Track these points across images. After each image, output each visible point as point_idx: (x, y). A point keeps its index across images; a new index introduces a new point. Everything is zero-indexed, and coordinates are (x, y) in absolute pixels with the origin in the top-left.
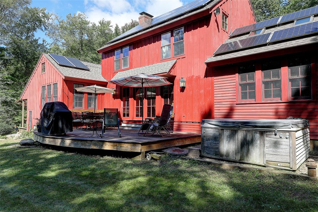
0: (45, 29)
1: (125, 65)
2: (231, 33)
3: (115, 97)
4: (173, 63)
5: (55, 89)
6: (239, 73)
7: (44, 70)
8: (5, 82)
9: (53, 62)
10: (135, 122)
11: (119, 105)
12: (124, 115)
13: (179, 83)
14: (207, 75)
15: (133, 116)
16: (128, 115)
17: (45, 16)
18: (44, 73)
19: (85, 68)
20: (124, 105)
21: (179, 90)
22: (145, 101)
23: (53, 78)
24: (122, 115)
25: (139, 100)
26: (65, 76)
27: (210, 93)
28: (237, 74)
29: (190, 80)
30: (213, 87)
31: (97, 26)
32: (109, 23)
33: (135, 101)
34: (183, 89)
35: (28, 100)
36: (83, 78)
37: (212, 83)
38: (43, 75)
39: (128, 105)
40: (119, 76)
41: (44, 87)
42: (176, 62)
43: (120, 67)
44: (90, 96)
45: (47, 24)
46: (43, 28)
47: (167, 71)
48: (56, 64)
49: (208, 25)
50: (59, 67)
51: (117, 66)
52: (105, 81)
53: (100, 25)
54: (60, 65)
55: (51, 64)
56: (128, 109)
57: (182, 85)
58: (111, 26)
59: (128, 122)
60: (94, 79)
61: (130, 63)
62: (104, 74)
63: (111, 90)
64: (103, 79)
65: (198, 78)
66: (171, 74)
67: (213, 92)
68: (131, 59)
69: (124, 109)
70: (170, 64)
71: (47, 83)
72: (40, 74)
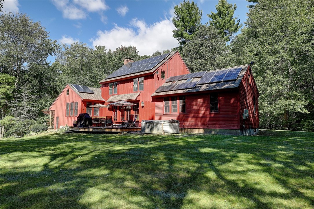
0: (55, 54)
1: (115, 92)
2: (166, 80)
3: (109, 109)
4: (139, 94)
5: (76, 105)
6: (164, 101)
7: (68, 94)
8: (29, 97)
9: (75, 90)
10: (120, 123)
11: (111, 114)
12: (114, 120)
13: (141, 104)
14: (152, 101)
15: (119, 120)
16: (116, 120)
17: (56, 46)
18: (68, 95)
19: (92, 93)
20: (114, 114)
21: (141, 107)
22: (126, 112)
23: (75, 99)
24: (113, 120)
25: (122, 112)
26: (83, 99)
27: (154, 109)
28: (163, 102)
29: (146, 102)
30: (155, 107)
31: (94, 51)
32: (104, 47)
33: (120, 112)
34: (143, 107)
35: (55, 111)
36: (92, 99)
37: (155, 104)
38: (68, 97)
39: (116, 114)
40: (112, 99)
41: (68, 104)
42: (140, 93)
43: (112, 93)
44: (95, 109)
45: (56, 51)
46: (53, 54)
47: (135, 99)
48: (77, 91)
49: (153, 78)
50: (78, 93)
51: (110, 92)
52: (104, 100)
53: (96, 49)
54: (79, 92)
55: (74, 91)
56: (116, 116)
57: (142, 105)
58: (105, 50)
59: (117, 123)
60: (97, 100)
61: (118, 91)
62: (103, 96)
63: (106, 106)
64: (103, 100)
65: (149, 102)
66: (137, 99)
67: (155, 109)
68: (118, 89)
69: (114, 116)
70: (138, 94)
71: (70, 101)
72: (65, 95)
